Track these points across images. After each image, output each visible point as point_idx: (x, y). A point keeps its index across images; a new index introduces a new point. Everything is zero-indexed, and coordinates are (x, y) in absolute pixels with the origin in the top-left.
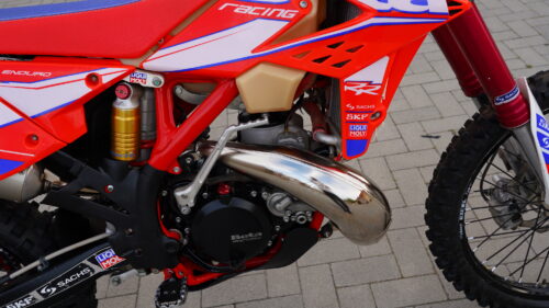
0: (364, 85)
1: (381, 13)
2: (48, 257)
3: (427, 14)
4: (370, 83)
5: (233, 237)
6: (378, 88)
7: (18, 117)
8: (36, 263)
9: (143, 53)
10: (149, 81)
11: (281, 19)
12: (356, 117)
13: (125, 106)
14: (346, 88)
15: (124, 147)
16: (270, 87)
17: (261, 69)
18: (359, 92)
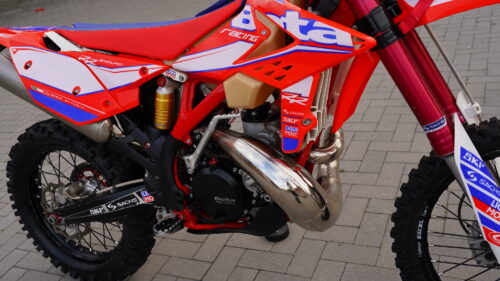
0: (295, 96)
1: (303, 43)
2: (117, 186)
3: (335, 46)
4: (300, 95)
5: (216, 198)
6: (306, 100)
7: (102, 88)
8: (110, 188)
9: (175, 58)
10: (177, 77)
11: (251, 42)
12: (290, 120)
13: (163, 92)
14: (283, 97)
15: (161, 120)
16: (241, 91)
17: (238, 77)
18: (292, 101)
